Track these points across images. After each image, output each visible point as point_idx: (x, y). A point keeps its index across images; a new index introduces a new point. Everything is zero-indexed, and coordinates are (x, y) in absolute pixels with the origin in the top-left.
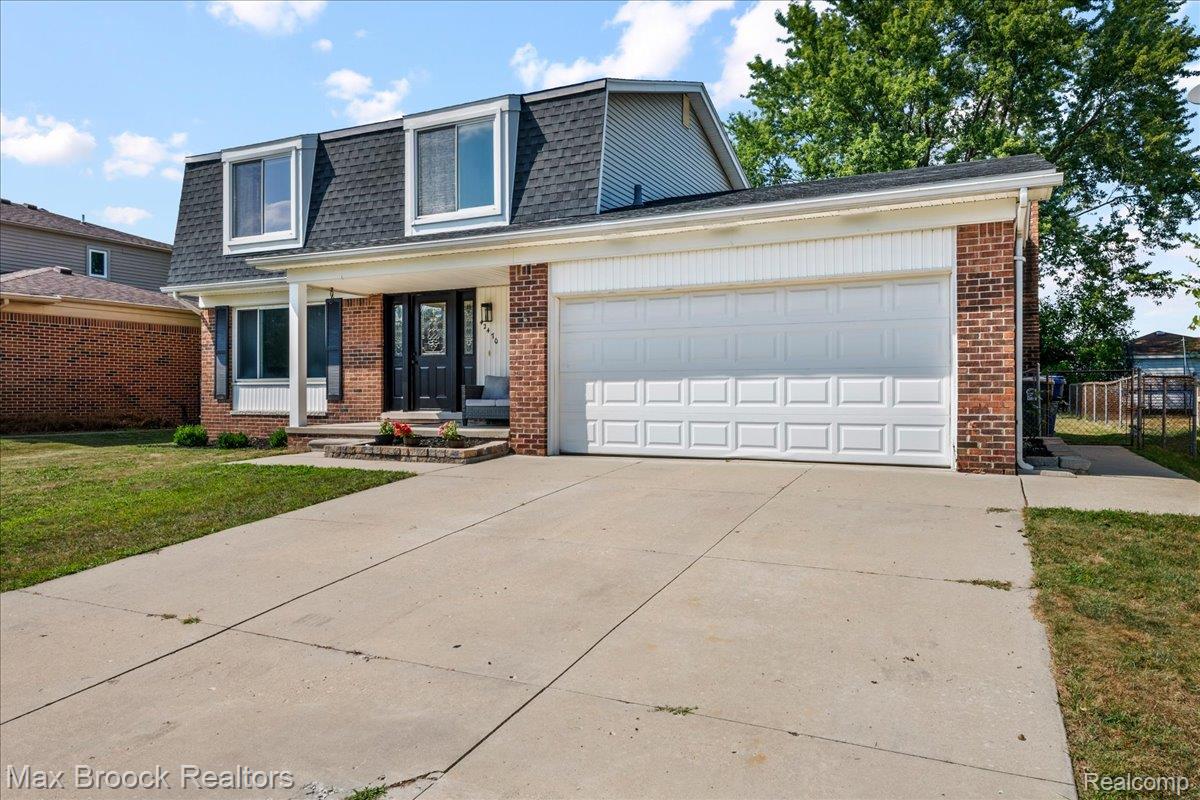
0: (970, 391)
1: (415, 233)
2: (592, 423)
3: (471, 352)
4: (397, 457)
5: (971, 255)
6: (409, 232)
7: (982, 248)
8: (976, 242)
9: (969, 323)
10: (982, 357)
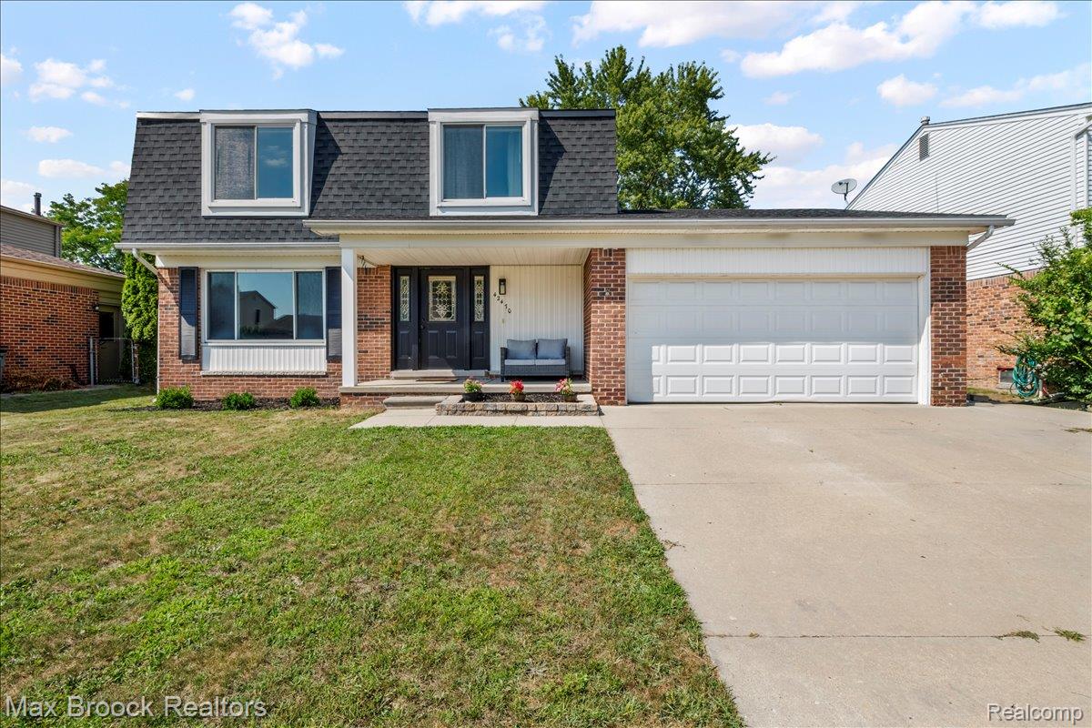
0: (941, 353)
1: (440, 213)
2: (657, 379)
3: (482, 319)
4: (524, 412)
5: (943, 266)
6: (434, 212)
7: (949, 262)
8: (945, 257)
9: (941, 310)
10: (948, 332)
